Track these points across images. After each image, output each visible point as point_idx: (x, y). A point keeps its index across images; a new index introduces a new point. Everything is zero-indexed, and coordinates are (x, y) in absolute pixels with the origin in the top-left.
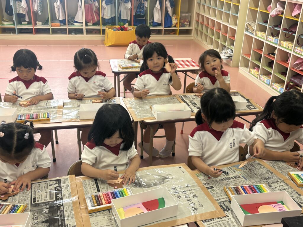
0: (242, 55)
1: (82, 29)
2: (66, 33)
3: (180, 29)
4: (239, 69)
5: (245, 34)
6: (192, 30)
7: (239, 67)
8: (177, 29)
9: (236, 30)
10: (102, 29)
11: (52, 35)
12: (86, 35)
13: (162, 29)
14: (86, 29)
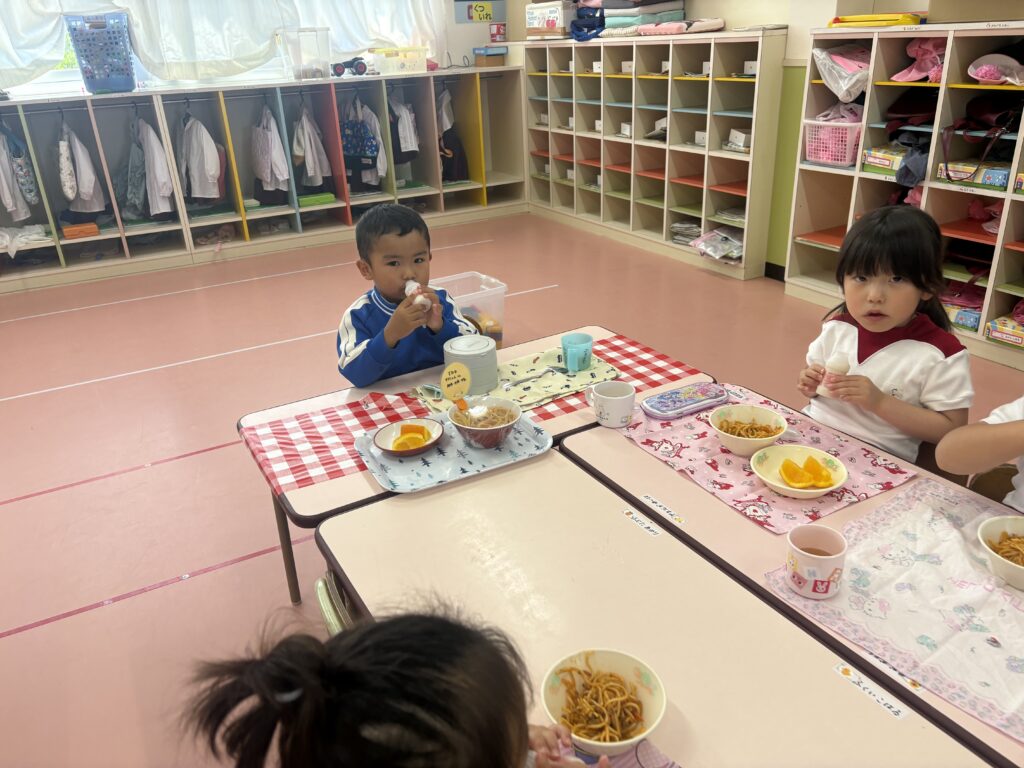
0: (794, 238)
1: (179, 233)
2: (120, 253)
3: (488, 185)
4: (787, 285)
5: (801, 170)
6: (520, 185)
7: (786, 278)
8: (481, 189)
9: (746, 164)
10: (248, 221)
11: (69, 269)
12: (194, 251)
13: (437, 195)
14: (192, 229)
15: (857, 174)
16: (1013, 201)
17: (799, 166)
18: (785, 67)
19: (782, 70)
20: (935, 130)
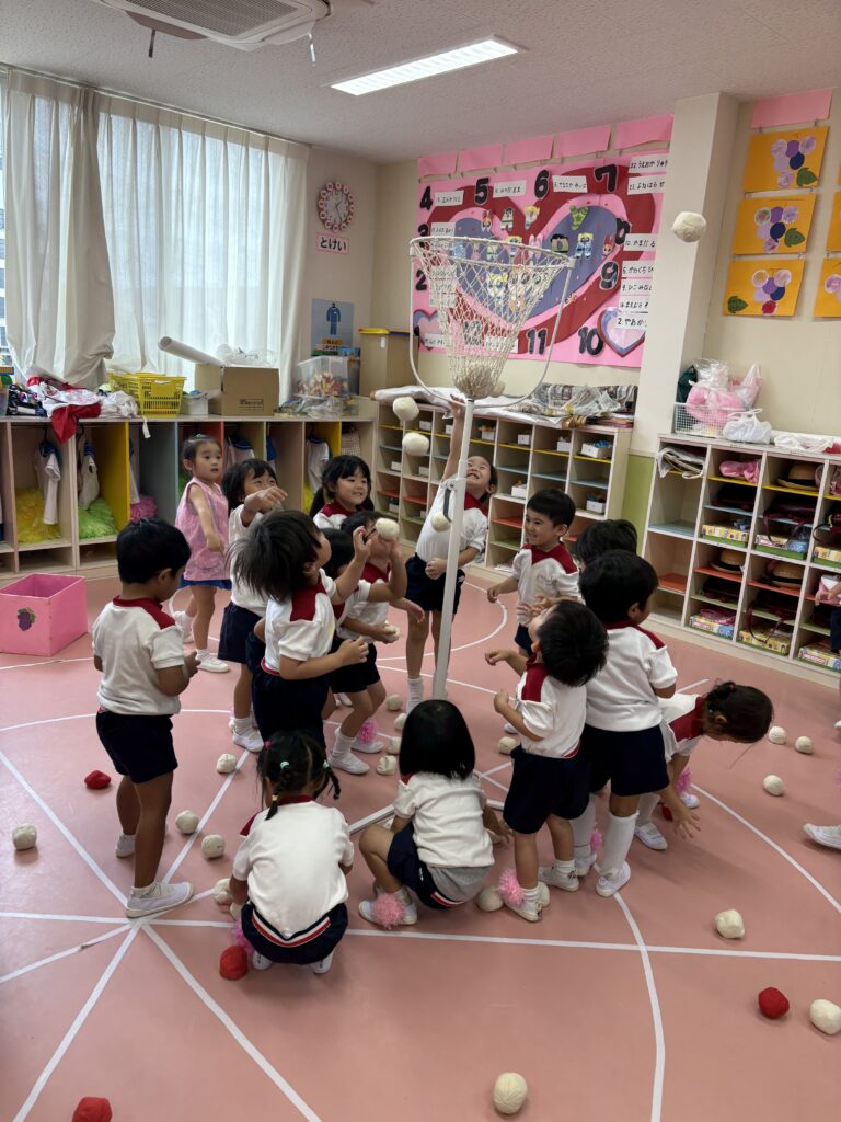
2: (9, 569)
5: (650, 534)
12: (79, 567)
14: (81, 546)
15: (695, 539)
16: (811, 569)
17: (647, 529)
18: (630, 455)
19: (627, 457)
20: (754, 515)
